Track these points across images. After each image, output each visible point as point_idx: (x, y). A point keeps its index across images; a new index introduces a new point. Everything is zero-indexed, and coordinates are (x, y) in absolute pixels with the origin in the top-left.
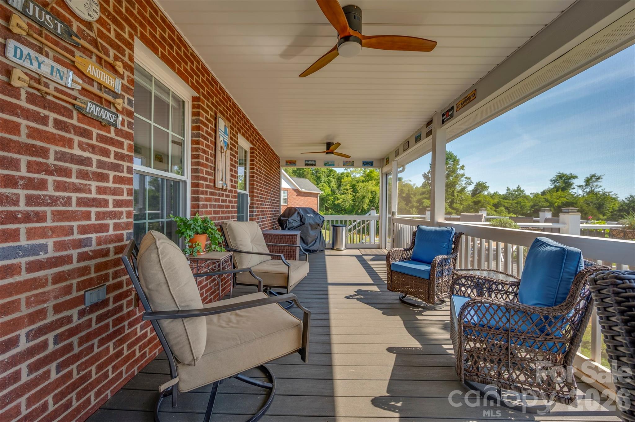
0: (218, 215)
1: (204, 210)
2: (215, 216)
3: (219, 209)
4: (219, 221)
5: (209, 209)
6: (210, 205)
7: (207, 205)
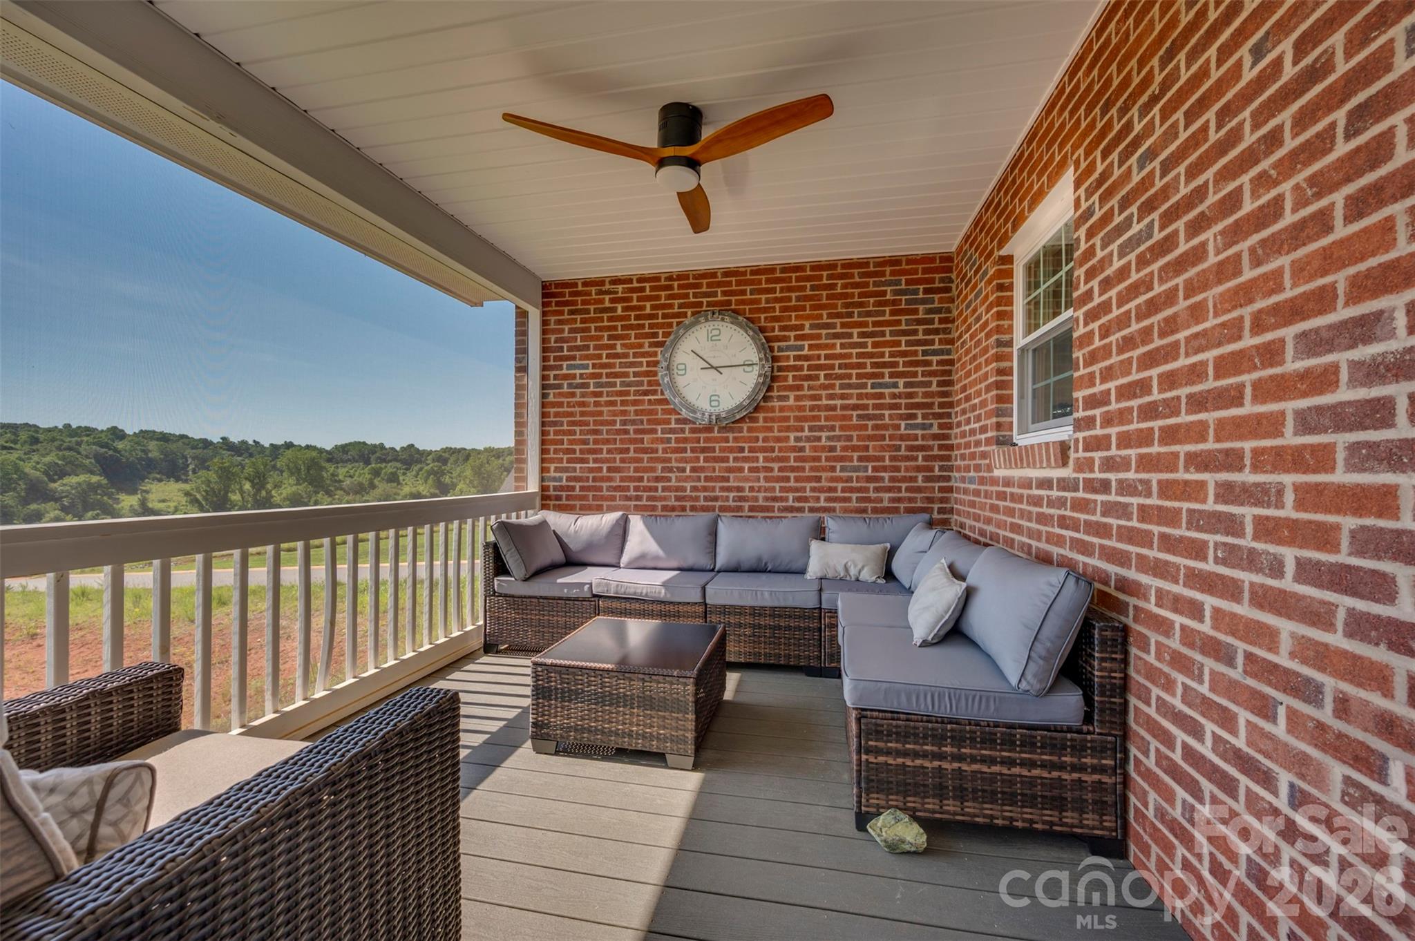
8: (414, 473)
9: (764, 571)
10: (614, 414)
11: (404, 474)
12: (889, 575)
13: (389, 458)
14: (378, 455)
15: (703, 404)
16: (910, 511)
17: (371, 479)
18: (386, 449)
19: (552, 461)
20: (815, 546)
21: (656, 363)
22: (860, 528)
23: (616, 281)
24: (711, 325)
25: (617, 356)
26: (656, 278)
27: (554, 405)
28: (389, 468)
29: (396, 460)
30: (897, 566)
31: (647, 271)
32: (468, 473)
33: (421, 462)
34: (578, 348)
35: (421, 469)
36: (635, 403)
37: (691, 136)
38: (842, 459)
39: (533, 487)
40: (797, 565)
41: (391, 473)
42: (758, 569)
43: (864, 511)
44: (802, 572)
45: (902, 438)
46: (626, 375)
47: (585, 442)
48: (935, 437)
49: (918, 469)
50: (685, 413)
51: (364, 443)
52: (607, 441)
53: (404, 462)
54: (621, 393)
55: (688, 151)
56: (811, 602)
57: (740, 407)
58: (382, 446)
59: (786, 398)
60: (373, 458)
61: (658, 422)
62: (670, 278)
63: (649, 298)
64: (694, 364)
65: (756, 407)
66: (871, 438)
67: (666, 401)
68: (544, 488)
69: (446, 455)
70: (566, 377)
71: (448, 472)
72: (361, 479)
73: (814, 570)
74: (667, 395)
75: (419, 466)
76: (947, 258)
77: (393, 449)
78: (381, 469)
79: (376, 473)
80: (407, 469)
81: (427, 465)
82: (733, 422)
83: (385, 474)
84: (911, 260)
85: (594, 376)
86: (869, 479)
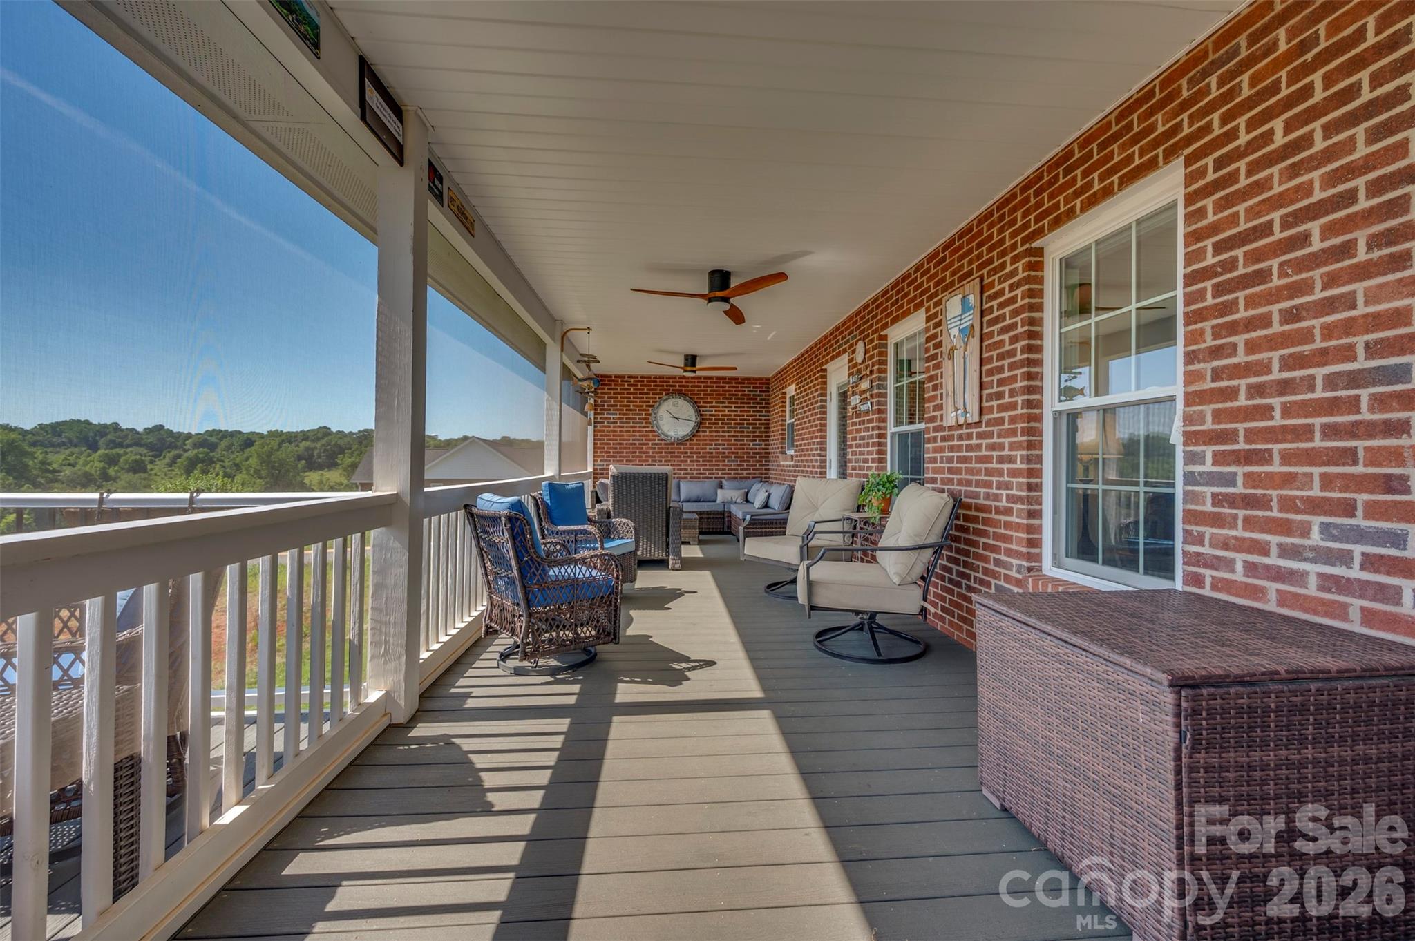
0: (959, 477)
1: (930, 465)
2: (951, 476)
3: (958, 465)
4: (959, 488)
5: (939, 465)
6: (941, 457)
7: (936, 458)
8: (167, 460)
9: (699, 501)
10: (629, 436)
11: (151, 462)
12: (747, 501)
13: (128, 442)
14: (109, 437)
15: (671, 433)
16: (754, 478)
17: (104, 468)
18: (122, 430)
19: (599, 457)
20: (719, 491)
21: (650, 415)
22: (735, 483)
23: (630, 377)
24: (674, 400)
25: (631, 410)
26: (649, 377)
27: (600, 431)
28: (132, 454)
29: (138, 444)
30: (750, 497)
31: (645, 374)
32: (253, 461)
33: (176, 447)
34: (612, 406)
35: (179, 456)
36: (639, 431)
37: (694, 364)
38: (727, 457)
39: (590, 469)
40: (713, 498)
41: (136, 461)
42: (697, 501)
43: (736, 478)
44: (715, 501)
45: (751, 449)
46: (635, 419)
47: (615, 448)
48: (763, 449)
49: (757, 461)
50: (663, 437)
51: (87, 422)
52: (626, 448)
53: (150, 447)
54: (632, 427)
55: (694, 369)
56: (721, 509)
57: (687, 435)
58: (116, 427)
59: (705, 432)
60: (102, 442)
61: (650, 440)
62: (655, 377)
63: (646, 385)
64: (667, 416)
65: (694, 435)
66: (739, 449)
67: (654, 431)
68: (595, 469)
69: (213, 439)
70: (606, 418)
71: (218, 460)
72: (87, 468)
73: (719, 500)
74: (655, 428)
75: (174, 452)
76: (768, 379)
77: (133, 430)
78: (119, 456)
79: (112, 461)
80: (156, 456)
81: (186, 451)
82: (682, 442)
83: (126, 461)
84: (755, 379)
85: (619, 418)
86: (739, 465)
